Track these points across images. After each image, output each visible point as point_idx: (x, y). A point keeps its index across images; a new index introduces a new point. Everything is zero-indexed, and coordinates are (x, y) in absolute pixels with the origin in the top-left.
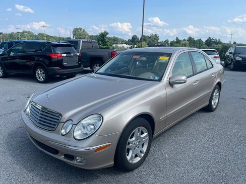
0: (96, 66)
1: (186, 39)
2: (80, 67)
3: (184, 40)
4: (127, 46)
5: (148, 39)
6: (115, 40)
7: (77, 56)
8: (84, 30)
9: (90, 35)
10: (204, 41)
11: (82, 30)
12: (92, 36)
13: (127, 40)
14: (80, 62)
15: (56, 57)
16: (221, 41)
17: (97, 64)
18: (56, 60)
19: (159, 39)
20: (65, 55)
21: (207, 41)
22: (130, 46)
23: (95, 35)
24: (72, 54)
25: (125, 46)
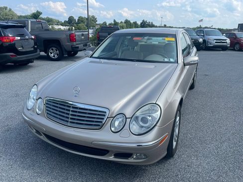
0: (52, 50)
1: (123, 21)
2: (36, 52)
3: (121, 22)
4: (64, 27)
5: (85, 20)
6: (50, 21)
7: (32, 39)
8: (10, 10)
9: (18, 15)
10: (139, 24)
11: (8, 9)
12: (21, 16)
13: (63, 22)
14: (36, 46)
15: (8, 40)
16: (154, 24)
17: (54, 48)
18: (7, 44)
19: (97, 21)
20: (19, 38)
21: (141, 23)
22: (68, 28)
23: (24, 15)
24: (27, 37)
25: (62, 28)
